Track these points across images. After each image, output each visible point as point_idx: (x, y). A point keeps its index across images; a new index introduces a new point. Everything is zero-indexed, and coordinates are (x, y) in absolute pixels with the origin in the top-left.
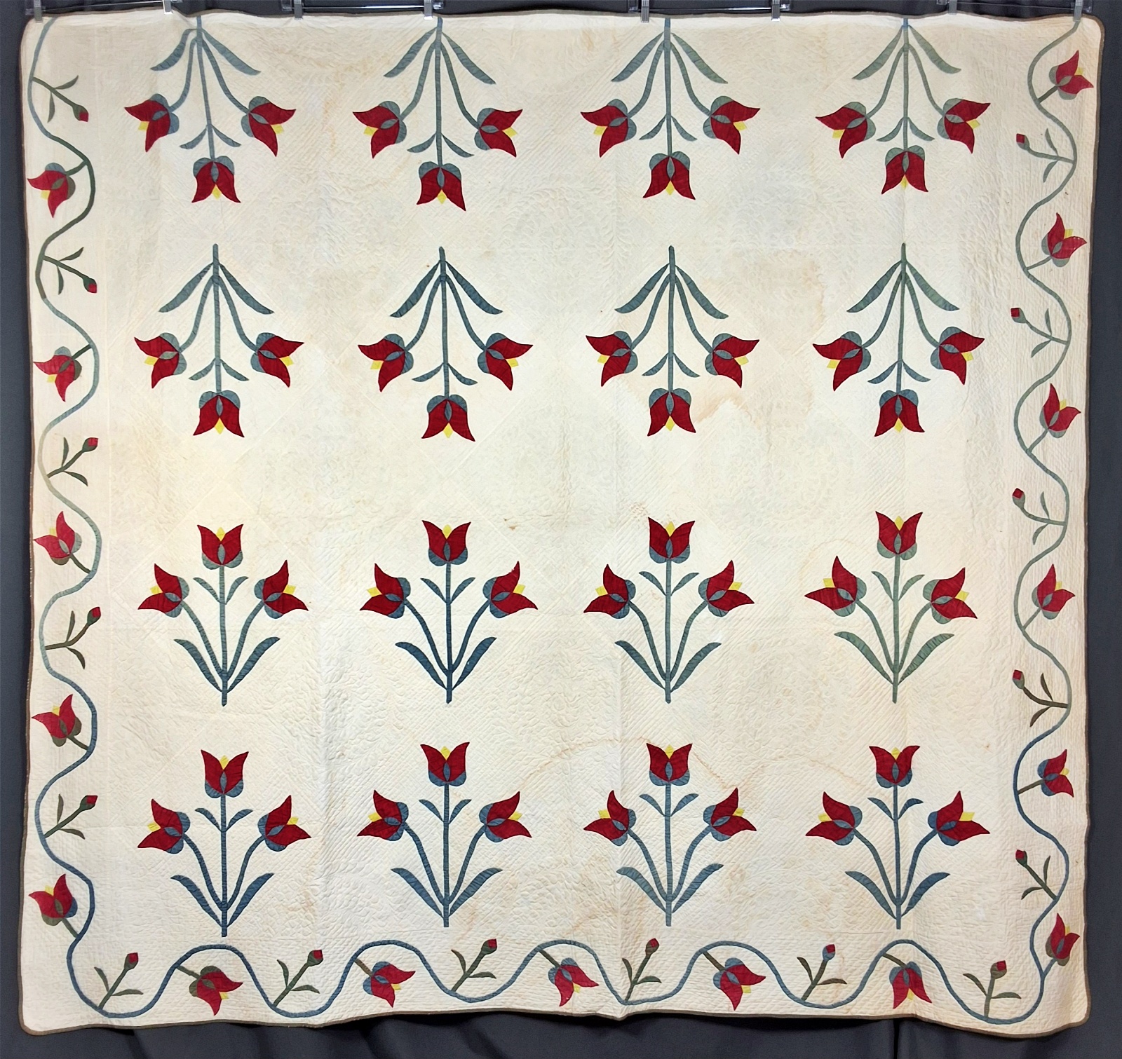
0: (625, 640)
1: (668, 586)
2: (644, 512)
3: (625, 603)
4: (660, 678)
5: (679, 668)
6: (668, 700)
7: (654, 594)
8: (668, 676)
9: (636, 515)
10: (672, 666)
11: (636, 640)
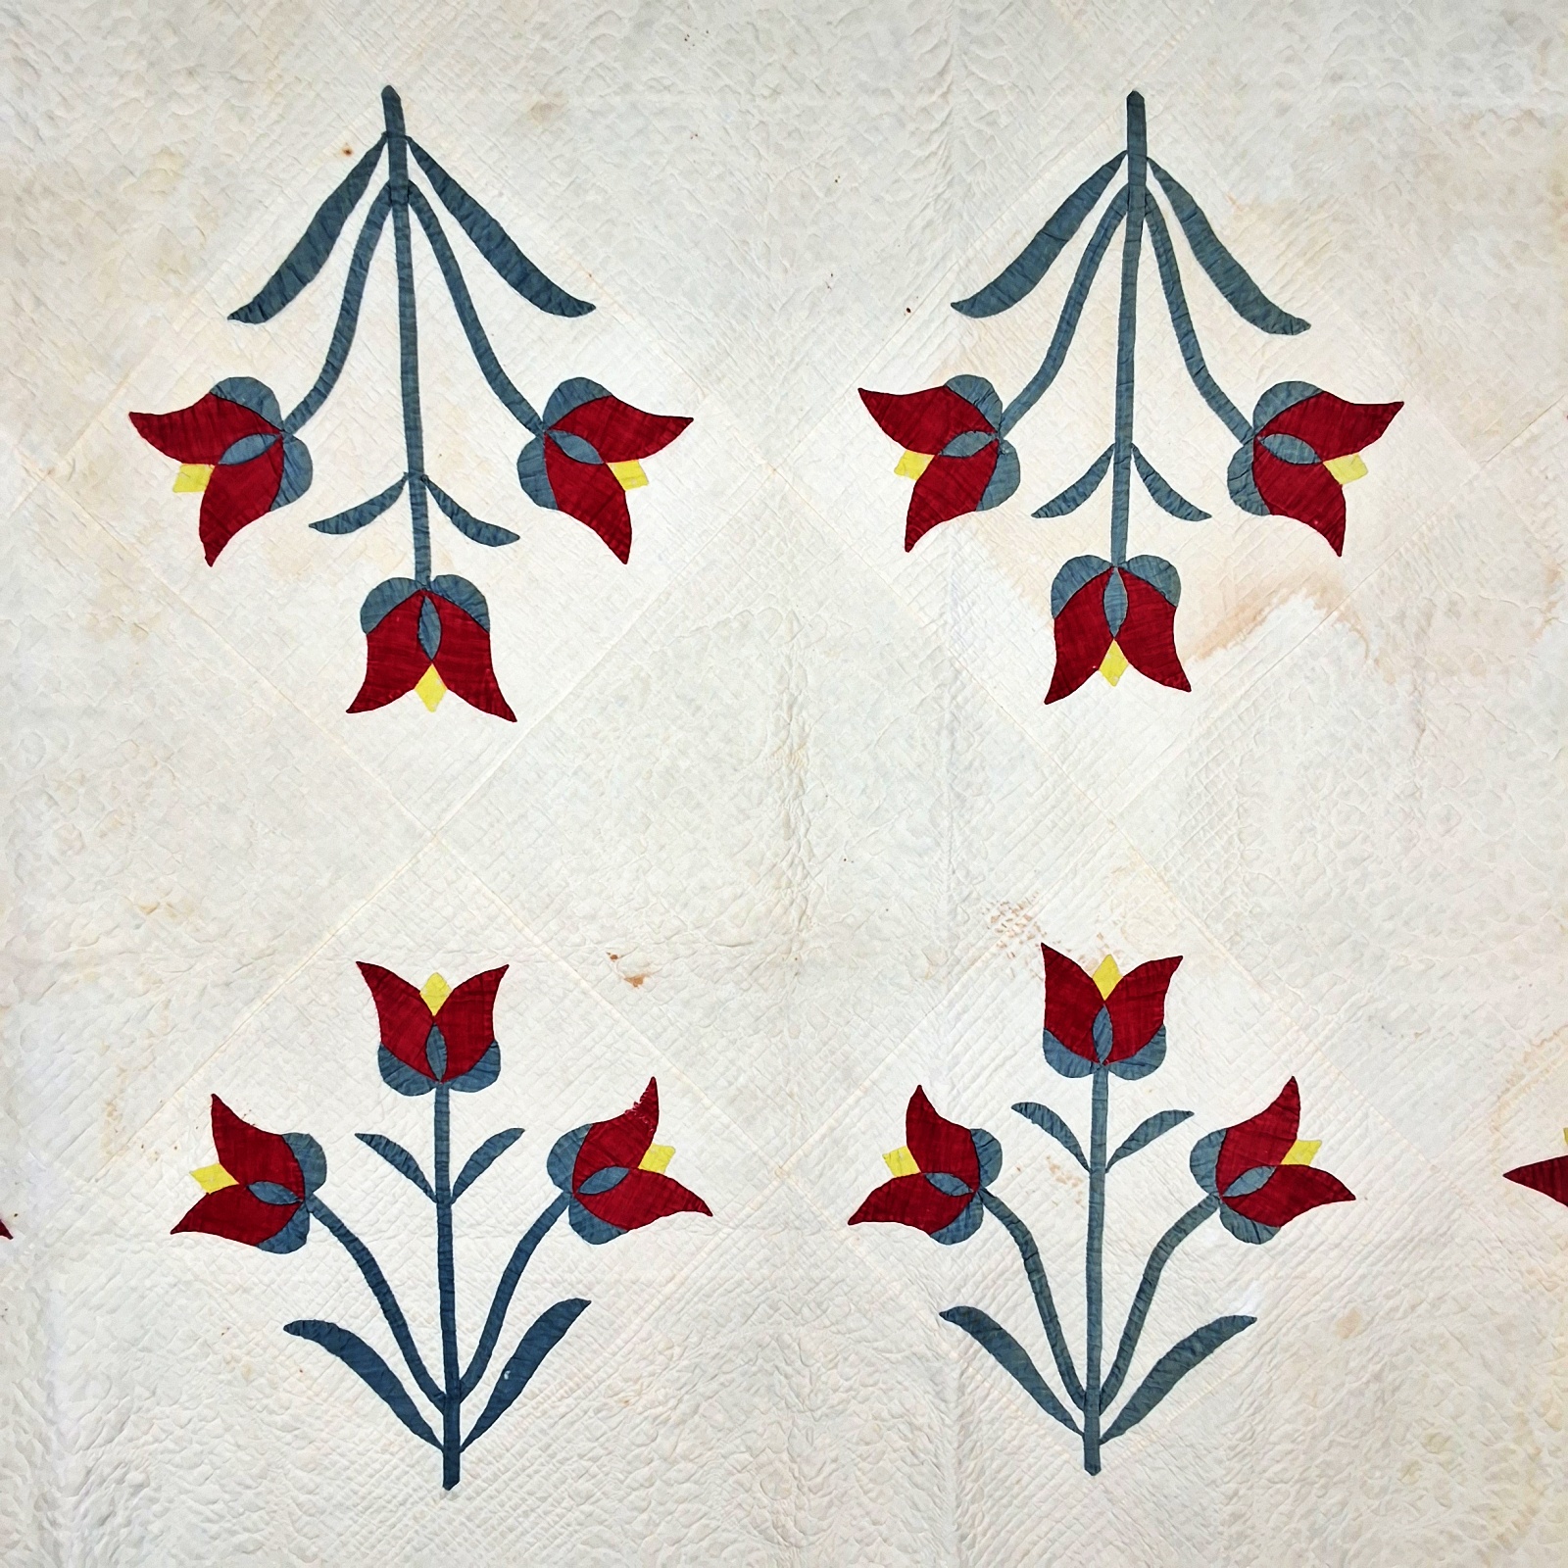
0: (970, 1304)
1: (1098, 1144)
2: (1030, 928)
3: (972, 1195)
4: (1068, 1403)
5: (1127, 1379)
6: (1093, 1466)
7: (1054, 1168)
8: (1094, 1399)
9: (1005, 938)
10: (1105, 1370)
11: (1001, 1298)
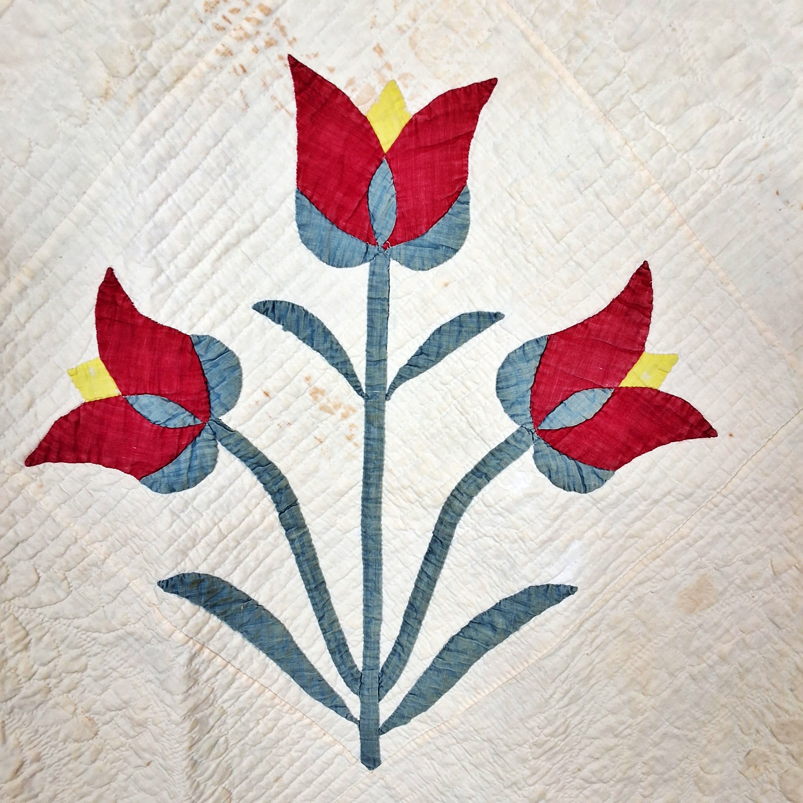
0: (203, 569)
1: (376, 361)
2: (269, 29)
3: (200, 429)
4: (339, 686)
6: (371, 758)
7: (316, 393)
8: (371, 680)
10: (386, 648)
11: (250, 561)
